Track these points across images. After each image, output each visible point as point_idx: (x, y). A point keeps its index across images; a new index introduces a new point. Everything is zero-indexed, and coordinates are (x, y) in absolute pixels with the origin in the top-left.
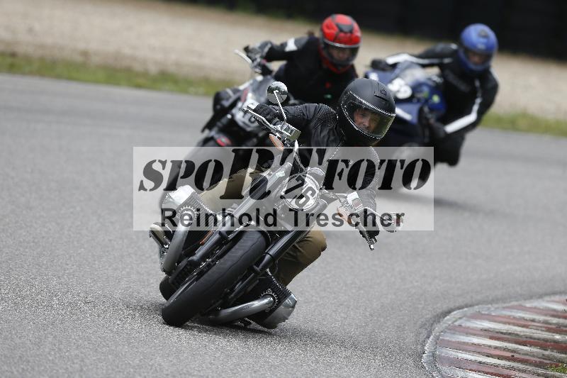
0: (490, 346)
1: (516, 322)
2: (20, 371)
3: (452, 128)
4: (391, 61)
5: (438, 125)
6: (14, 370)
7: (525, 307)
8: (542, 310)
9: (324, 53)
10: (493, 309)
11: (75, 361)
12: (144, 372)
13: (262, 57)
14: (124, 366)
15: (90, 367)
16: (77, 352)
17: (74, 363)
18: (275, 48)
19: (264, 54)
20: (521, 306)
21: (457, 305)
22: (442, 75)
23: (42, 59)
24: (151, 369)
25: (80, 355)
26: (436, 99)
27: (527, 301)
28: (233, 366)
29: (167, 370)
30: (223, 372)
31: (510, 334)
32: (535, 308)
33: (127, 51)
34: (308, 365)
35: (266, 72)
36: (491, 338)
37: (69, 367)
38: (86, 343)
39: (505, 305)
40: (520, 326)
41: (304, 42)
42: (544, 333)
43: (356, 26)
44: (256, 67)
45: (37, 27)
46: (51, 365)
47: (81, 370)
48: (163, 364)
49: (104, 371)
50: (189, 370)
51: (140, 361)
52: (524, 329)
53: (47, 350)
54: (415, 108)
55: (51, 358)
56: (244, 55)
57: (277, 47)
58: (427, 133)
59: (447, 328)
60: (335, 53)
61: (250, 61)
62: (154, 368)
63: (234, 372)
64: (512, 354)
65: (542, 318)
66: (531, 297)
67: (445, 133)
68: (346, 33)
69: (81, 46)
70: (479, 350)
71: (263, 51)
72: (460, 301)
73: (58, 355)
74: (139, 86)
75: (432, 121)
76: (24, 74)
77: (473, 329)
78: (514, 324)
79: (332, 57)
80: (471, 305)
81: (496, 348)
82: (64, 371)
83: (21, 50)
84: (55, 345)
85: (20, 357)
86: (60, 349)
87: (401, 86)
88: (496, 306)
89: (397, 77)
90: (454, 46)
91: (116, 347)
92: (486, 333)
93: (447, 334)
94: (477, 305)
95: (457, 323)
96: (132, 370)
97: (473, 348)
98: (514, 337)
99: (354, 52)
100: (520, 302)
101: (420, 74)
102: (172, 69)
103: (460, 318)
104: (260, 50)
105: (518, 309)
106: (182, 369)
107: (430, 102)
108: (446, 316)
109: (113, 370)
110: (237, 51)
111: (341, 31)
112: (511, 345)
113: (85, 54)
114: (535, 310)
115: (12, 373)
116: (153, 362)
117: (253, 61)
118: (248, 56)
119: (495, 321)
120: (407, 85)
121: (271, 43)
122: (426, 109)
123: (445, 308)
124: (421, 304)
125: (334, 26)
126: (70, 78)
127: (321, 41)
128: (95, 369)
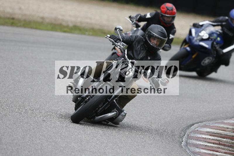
0: (210, 139)
1: (220, 129)
2: (16, 149)
3: (225, 50)
4: (201, 24)
5: (220, 49)
6: (14, 149)
7: (225, 123)
8: (231, 124)
9: (161, 19)
10: (211, 123)
11: (39, 145)
12: (67, 150)
13: (136, 20)
14: (59, 147)
15: (45, 148)
16: (39, 141)
17: (38, 146)
18: (142, 16)
19: (137, 19)
20: (222, 122)
21: (196, 122)
22: (222, 30)
23: (25, 20)
24: (70, 148)
25: (41, 142)
26: (219, 39)
27: (225, 120)
28: (104, 147)
29: (77, 149)
30: (100, 149)
31: (218, 134)
32: (229, 123)
33: (60, 17)
34: (135, 147)
35: (138, 26)
36: (210, 135)
37: (36, 147)
38: (43, 137)
39: (216, 122)
40: (222, 131)
41: (153, 14)
42: (232, 133)
43: (174, 8)
44: (133, 24)
45: (23, 7)
46: (29, 146)
47: (41, 149)
48: (75, 146)
49: (51, 149)
50: (86, 149)
51: (65, 145)
52: (224, 132)
53: (27, 140)
54: (210, 42)
55: (29, 144)
56: (129, 19)
57: (143, 16)
58: (215, 53)
59: (192, 131)
60: (166, 19)
61: (131, 22)
62: (71, 148)
63: (104, 149)
64: (219, 142)
65: (231, 127)
66: (227, 118)
67: (223, 52)
68: (170, 10)
69: (41, 15)
70: (205, 140)
71: (137, 18)
72: (198, 120)
73: (32, 143)
74: (65, 32)
75: (217, 48)
76: (18, 26)
77: (203, 132)
78: (220, 130)
79: (164, 20)
80: (202, 122)
81: (212, 139)
82: (34, 149)
83: (16, 17)
84: (30, 138)
85: (16, 143)
86: (32, 140)
87: (204, 34)
88: (212, 122)
89: (203, 30)
90: (227, 18)
91: (56, 139)
92: (208, 133)
93: (192, 134)
94: (205, 122)
95: (196, 129)
96: (62, 149)
97: (203, 140)
98: (220, 135)
99: (173, 18)
100: (222, 121)
101: (213, 29)
102: (79, 24)
103: (198, 127)
104: (135, 18)
105: (221, 124)
106: (83, 149)
107: (216, 40)
108: (192, 126)
109: (54, 149)
110: (126, 18)
111: (168, 9)
112: (218, 138)
113: (43, 18)
114: (228, 124)
115: (13, 150)
116: (71, 145)
117: (132, 22)
118: (130, 20)
119: (212, 129)
120: (207, 33)
121: (140, 15)
122: (215, 43)
123: (191, 123)
124: (181, 121)
125: (165, 8)
126: (36, 28)
127: (160, 14)
128: (47, 149)
